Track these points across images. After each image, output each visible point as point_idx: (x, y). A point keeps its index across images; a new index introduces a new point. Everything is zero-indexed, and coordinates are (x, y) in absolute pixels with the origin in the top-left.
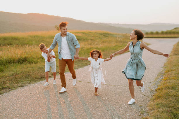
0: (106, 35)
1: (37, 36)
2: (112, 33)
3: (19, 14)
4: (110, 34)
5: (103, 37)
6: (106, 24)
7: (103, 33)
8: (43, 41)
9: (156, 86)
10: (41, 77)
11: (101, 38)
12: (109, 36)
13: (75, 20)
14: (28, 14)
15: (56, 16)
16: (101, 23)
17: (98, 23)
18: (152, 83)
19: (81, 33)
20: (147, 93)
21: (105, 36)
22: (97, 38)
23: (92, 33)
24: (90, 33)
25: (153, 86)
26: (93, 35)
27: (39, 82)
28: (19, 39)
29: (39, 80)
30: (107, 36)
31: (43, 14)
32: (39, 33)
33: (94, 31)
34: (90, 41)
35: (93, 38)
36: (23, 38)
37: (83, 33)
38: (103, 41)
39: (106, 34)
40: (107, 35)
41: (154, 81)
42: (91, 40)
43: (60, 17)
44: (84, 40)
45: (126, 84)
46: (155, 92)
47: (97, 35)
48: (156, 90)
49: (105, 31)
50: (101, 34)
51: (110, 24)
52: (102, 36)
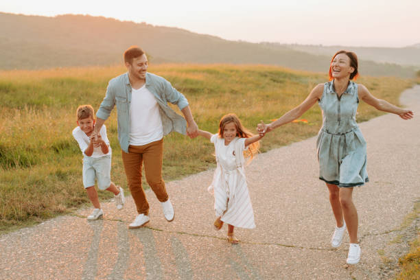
0: (277, 78)
1: (71, 82)
2: (296, 71)
3: (31, 17)
4: (291, 76)
5: (268, 84)
6: (285, 46)
7: (271, 73)
8: (87, 94)
9: (404, 246)
10: (29, 214)
11: (263, 88)
12: (287, 80)
13: (193, 34)
14: (59, 18)
15: (138, 24)
16: (268, 44)
17: (262, 44)
18: (393, 236)
19: (204, 71)
20: (370, 271)
21: (274, 81)
22: (250, 85)
23: (237, 71)
24: (232, 71)
25: (394, 246)
26: (237, 79)
27: (16, 233)
28: (14, 90)
29: (20, 223)
30: (281, 82)
31: (102, 18)
32: (78, 73)
33: (242, 66)
34: (227, 94)
35: (237, 88)
36: (28, 88)
37: (210, 72)
38: (267, 96)
39: (278, 74)
40: (281, 79)
41: (399, 228)
42: (233, 92)
43: (150, 26)
44: (211, 91)
45: (305, 240)
46: (397, 268)
47: (250, 79)
48: (401, 263)
49: (275, 67)
50: (265, 75)
51: (296, 45)
52: (267, 80)
